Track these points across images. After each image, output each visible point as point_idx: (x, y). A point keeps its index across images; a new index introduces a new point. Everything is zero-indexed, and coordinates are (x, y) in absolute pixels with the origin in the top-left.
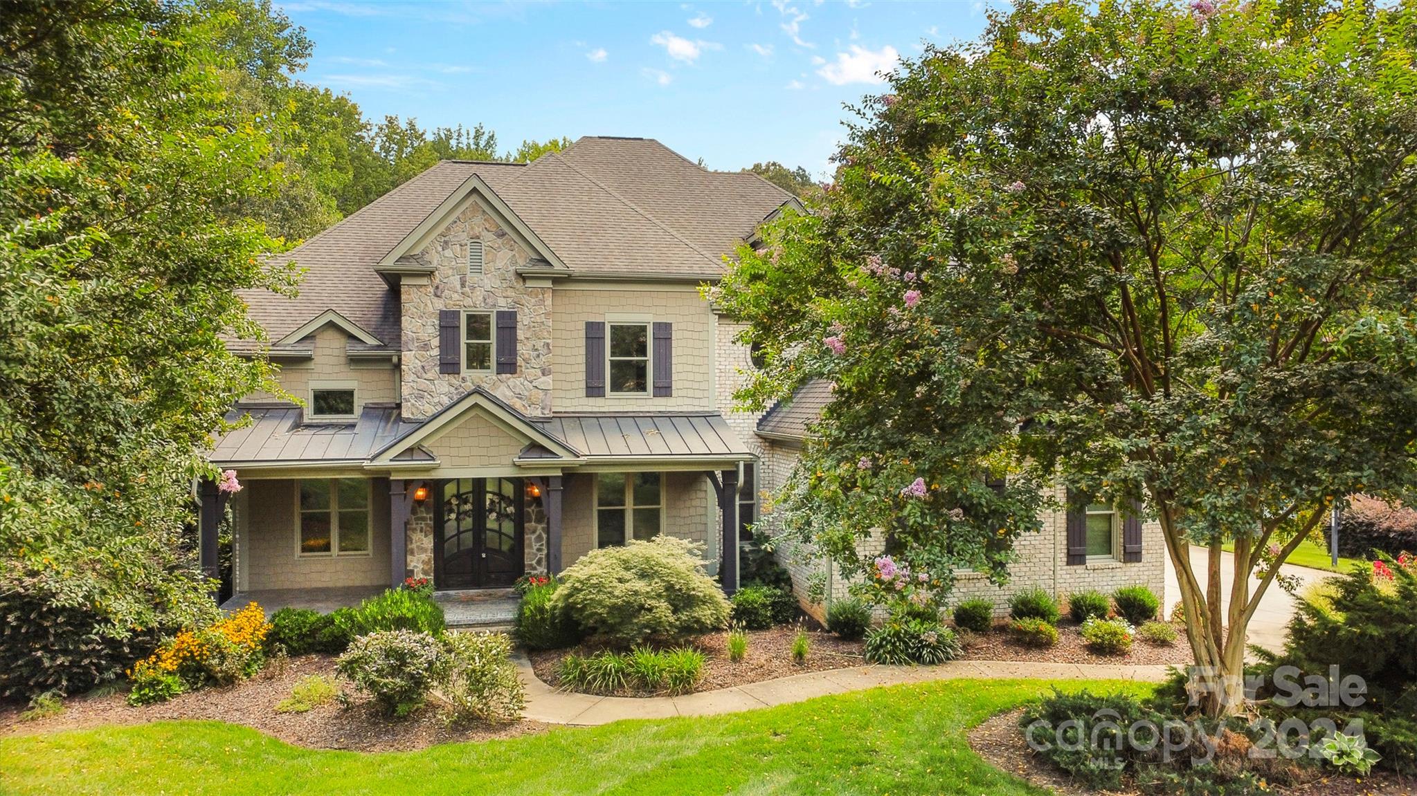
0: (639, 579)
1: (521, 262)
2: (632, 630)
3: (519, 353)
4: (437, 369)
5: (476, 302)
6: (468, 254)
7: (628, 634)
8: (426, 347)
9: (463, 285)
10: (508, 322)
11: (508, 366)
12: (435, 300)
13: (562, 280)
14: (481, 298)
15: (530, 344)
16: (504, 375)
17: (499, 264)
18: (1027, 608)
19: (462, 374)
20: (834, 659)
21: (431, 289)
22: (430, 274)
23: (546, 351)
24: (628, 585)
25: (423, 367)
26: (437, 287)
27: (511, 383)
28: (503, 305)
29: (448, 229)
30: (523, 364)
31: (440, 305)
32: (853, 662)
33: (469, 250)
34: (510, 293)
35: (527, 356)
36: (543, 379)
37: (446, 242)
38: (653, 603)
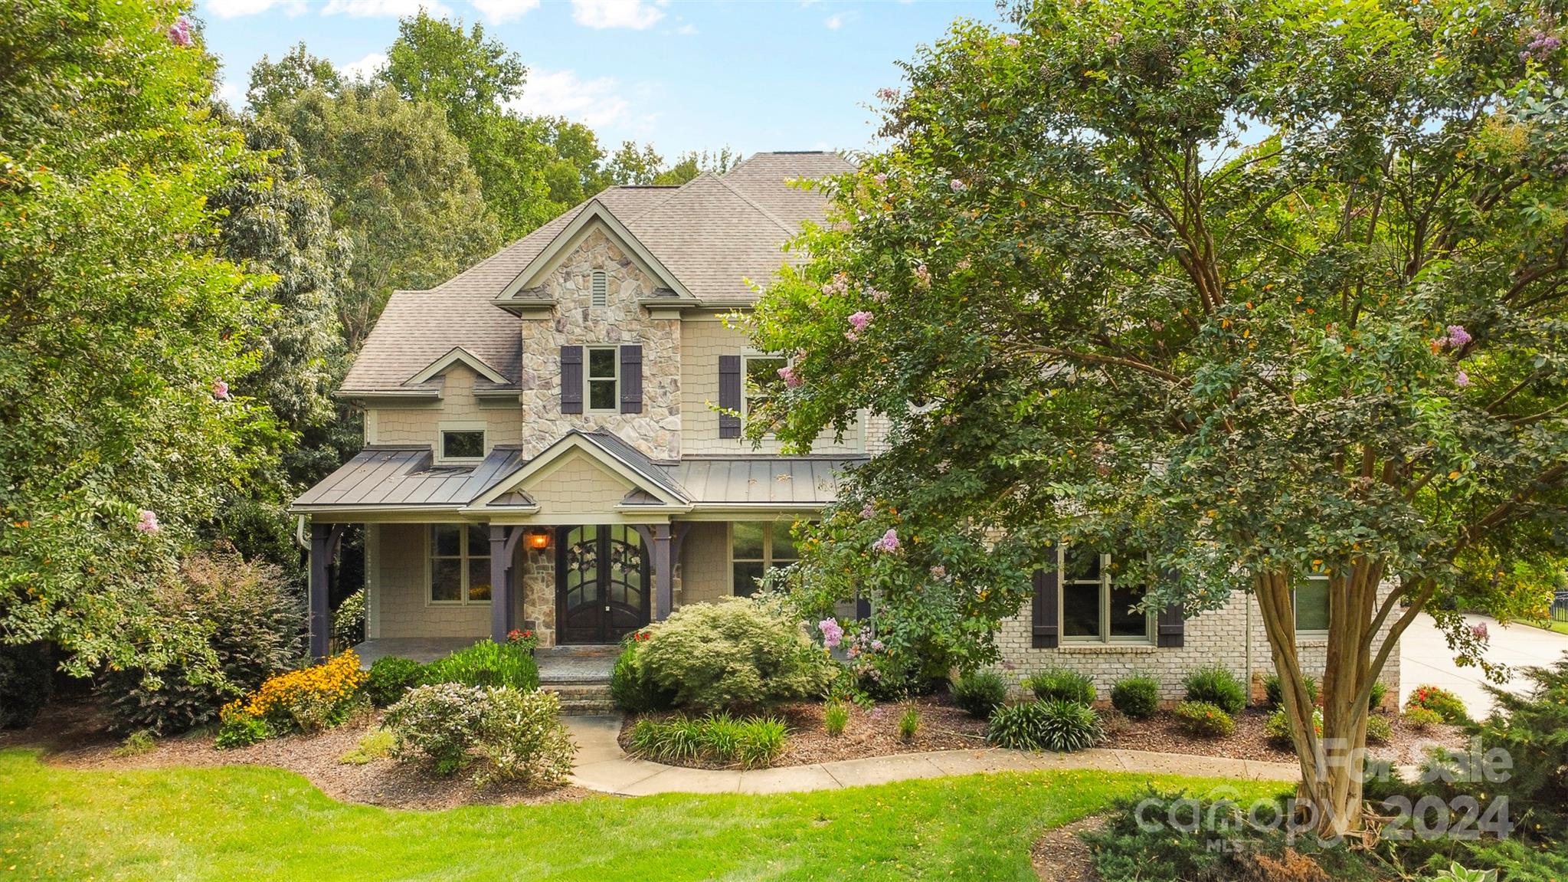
0: (726, 639)
1: (646, 292)
2: (712, 694)
3: (645, 390)
4: (559, 408)
5: (600, 337)
6: (591, 284)
7: (706, 699)
8: (547, 385)
9: (585, 318)
10: (633, 356)
11: (633, 405)
12: (557, 335)
13: (691, 311)
14: (604, 332)
15: (656, 382)
16: (628, 415)
17: (623, 295)
18: (1204, 690)
19: (585, 414)
20: (950, 738)
21: (553, 324)
22: (551, 308)
23: (673, 388)
24: (710, 645)
25: (544, 407)
26: (559, 322)
27: (636, 424)
28: (627, 339)
29: (570, 259)
30: (649, 402)
31: (562, 340)
32: (971, 743)
33: (591, 281)
34: (635, 326)
35: (653, 394)
36: (671, 418)
37: (568, 274)
38: (737, 666)
